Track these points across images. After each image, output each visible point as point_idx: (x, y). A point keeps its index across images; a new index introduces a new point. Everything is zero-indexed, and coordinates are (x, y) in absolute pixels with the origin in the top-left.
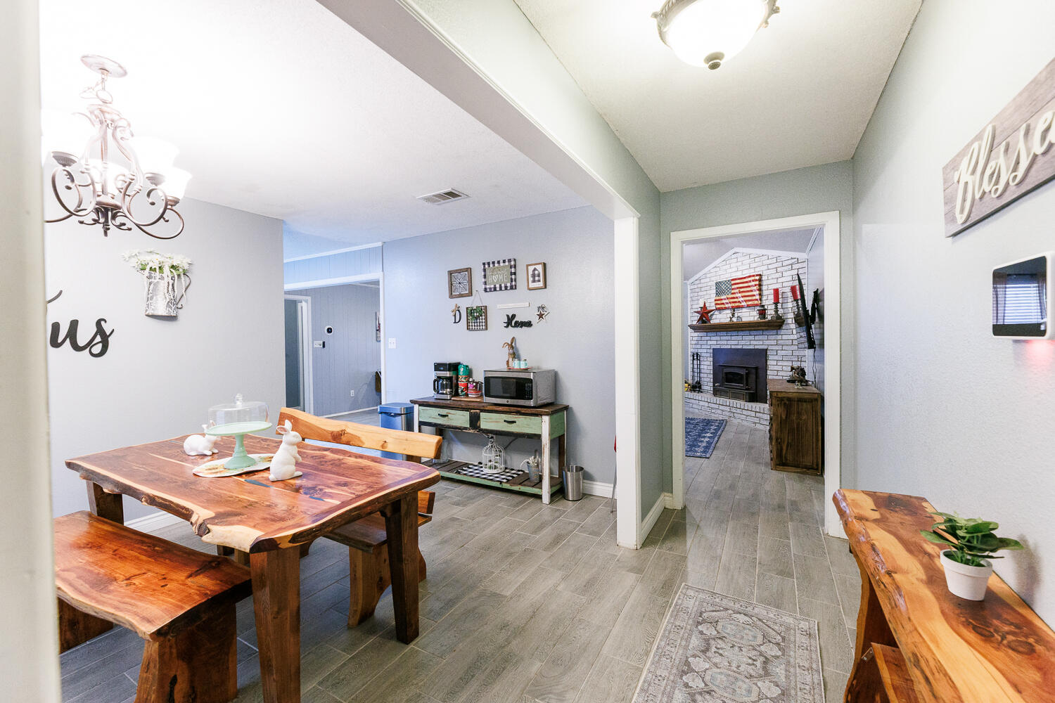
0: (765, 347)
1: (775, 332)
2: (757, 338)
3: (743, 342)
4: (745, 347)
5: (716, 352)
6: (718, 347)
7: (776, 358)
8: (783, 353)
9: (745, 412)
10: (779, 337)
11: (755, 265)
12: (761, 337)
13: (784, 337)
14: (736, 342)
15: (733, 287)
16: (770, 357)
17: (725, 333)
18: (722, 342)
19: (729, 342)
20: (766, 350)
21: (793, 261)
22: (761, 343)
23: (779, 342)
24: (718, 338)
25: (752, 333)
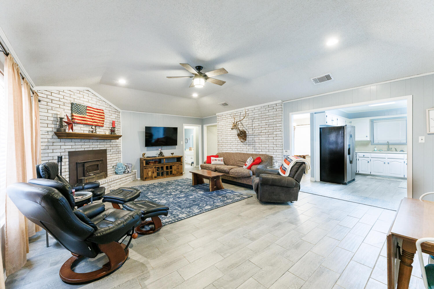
0: (105, 148)
1: (109, 141)
2: (101, 143)
3: (93, 146)
4: (94, 149)
5: (71, 154)
6: (73, 150)
7: (110, 153)
8: (113, 150)
9: (115, 181)
10: (111, 143)
11: (99, 104)
12: (103, 143)
13: (113, 143)
14: (89, 146)
15: (88, 111)
16: (108, 153)
17: (79, 140)
18: (77, 147)
19: (83, 147)
20: (106, 150)
21: (116, 111)
22: (103, 146)
23: (111, 145)
24: (73, 144)
25: (98, 141)
